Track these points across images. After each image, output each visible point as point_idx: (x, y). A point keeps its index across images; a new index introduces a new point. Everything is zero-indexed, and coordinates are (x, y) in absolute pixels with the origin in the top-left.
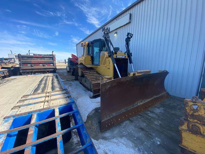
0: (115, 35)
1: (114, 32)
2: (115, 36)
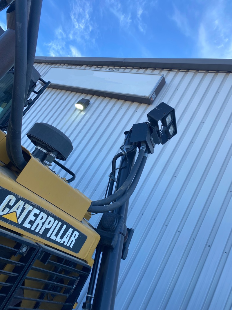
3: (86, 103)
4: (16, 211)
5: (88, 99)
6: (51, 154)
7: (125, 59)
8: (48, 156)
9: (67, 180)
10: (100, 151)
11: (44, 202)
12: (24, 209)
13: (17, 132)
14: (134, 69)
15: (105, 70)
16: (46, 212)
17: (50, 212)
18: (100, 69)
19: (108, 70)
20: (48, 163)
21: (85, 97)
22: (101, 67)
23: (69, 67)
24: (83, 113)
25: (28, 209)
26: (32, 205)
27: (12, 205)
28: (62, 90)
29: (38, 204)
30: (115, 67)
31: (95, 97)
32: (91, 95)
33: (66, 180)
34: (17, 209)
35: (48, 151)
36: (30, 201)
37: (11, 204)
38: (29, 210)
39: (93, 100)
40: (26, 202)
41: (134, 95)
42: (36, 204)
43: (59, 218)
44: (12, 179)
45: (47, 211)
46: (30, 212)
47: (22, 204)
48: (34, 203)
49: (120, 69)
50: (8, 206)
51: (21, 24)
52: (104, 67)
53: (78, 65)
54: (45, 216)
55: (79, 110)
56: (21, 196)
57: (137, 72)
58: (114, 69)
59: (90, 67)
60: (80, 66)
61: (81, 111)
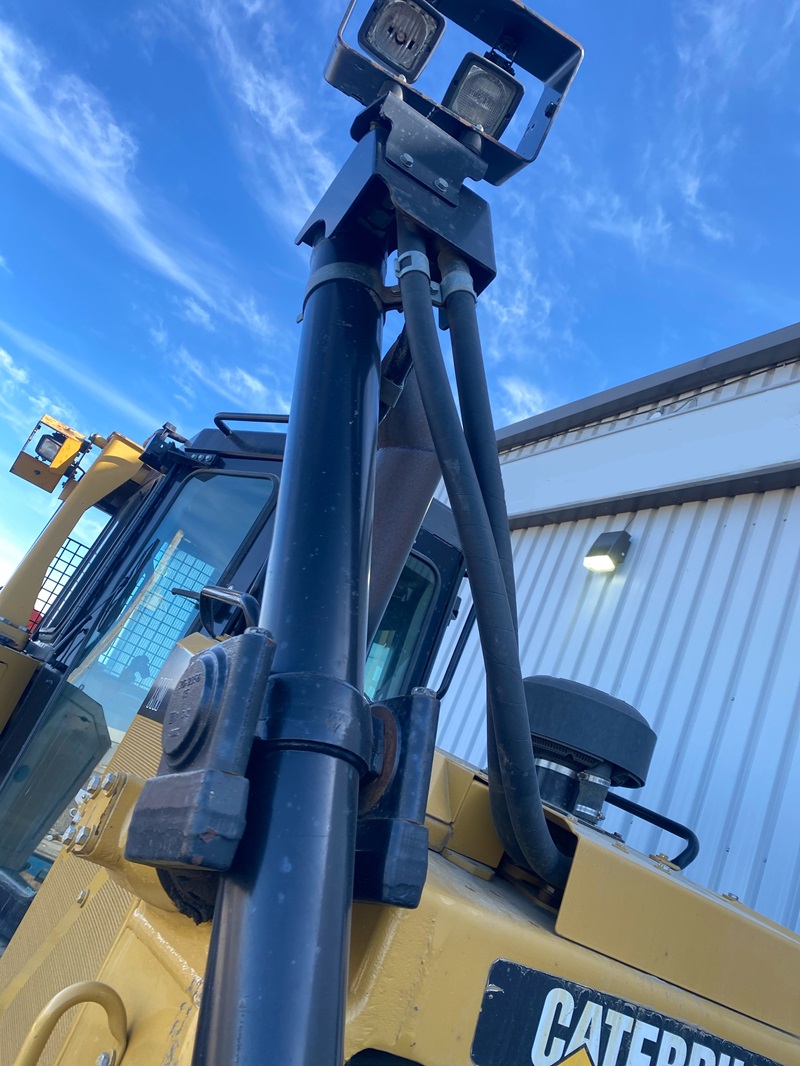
0: (603, 563)
1: (600, 526)
2: (590, 575)
3: (619, 546)
4: (585, 1046)
5: (622, 530)
6: (592, 778)
7: (706, 359)
8: (582, 787)
9: (673, 861)
10: (729, 698)
11: (662, 989)
12: (606, 1031)
13: (526, 774)
14: (750, 379)
15: (649, 418)
16: (680, 1026)
17: (692, 1024)
18: (628, 424)
19: (657, 415)
20: (589, 811)
21: (609, 525)
22: (629, 413)
23: (527, 450)
24: (619, 581)
25: (619, 1027)
26: (628, 1011)
27: (567, 1024)
28: (526, 528)
29: (645, 1005)
30: (681, 398)
31: (643, 516)
32: (629, 514)
33: (670, 859)
34: (587, 1035)
35: (578, 767)
36: (618, 996)
37: (565, 1020)
38: (625, 1033)
39: (638, 526)
40: (609, 1003)
41: (787, 465)
42: (638, 1004)
43: (728, 1043)
44: (542, 928)
45: (681, 1024)
46: (627, 1038)
47: (596, 1013)
48: (632, 1002)
49: (700, 398)
50: (557, 1031)
51: (457, 461)
52: (640, 410)
53: (552, 436)
54: (680, 1044)
55: (603, 574)
56: (585, 984)
57: (764, 384)
58: (679, 405)
59: (593, 429)
60: (560, 437)
61: (610, 575)
